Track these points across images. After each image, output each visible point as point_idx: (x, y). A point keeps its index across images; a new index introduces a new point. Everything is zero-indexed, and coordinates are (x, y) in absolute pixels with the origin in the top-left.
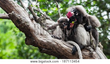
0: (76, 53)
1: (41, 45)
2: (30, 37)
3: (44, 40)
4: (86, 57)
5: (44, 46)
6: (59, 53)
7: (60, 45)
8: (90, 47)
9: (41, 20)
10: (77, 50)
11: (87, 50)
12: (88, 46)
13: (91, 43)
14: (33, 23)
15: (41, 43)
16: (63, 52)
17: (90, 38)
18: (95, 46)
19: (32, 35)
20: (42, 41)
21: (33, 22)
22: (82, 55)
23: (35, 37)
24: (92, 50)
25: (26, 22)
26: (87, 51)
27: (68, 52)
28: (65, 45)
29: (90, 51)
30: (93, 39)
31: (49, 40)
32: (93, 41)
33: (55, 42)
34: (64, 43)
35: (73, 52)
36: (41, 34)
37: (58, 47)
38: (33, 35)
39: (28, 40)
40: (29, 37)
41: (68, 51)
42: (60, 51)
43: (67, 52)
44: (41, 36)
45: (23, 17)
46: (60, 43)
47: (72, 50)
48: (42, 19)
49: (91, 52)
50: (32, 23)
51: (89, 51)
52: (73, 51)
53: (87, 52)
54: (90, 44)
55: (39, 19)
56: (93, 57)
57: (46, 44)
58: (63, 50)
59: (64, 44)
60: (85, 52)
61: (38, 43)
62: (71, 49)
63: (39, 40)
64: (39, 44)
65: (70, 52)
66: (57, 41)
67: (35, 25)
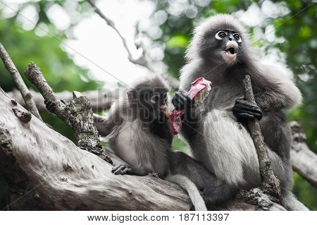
2: (21, 186)
3: (76, 186)
7: (141, 196)
8: (256, 190)
9: (74, 113)
11: (245, 201)
13: (261, 175)
14: (31, 132)
15: (63, 201)
19: (26, 175)
20: (69, 193)
21: (28, 128)
23: (38, 182)
24: (264, 198)
26: (247, 208)
28: (162, 193)
29: (256, 204)
30: (269, 156)
31: (96, 184)
32: (267, 164)
33: (120, 189)
34: (160, 188)
38: (29, 175)
40: (17, 184)
44: (63, 176)
46: (141, 191)
48: (76, 109)
49: (261, 207)
50: (26, 132)
51: (252, 204)
59: (157, 190)
61: (53, 203)
63: (55, 193)
64: (57, 205)
66: (129, 186)
67: (36, 136)
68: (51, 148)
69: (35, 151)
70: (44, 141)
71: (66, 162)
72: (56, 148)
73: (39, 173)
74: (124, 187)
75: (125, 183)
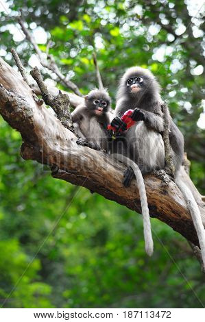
0: (133, 183)
1: (56, 161)
2: (33, 143)
3: (63, 149)
4: (153, 192)
6: (95, 181)
8: (163, 171)
9: (59, 103)
10: (134, 177)
11: (156, 177)
12: (158, 169)
13: (165, 162)
14: (42, 112)
15: (55, 157)
16: (104, 178)
17: (165, 152)
18: (174, 168)
19: (37, 138)
21: (41, 109)
22: (146, 189)
24: (167, 177)
25: (25, 109)
26: (156, 181)
28: (109, 163)
29: (162, 179)
30: (172, 153)
31: (74, 151)
32: (171, 157)
33: (87, 156)
34: (107, 159)
35: (125, 181)
36: (58, 138)
37: (92, 167)
38: (39, 137)
39: (26, 148)
40: (31, 142)
41: (115, 177)
42: (97, 176)
43: (113, 180)
44: (56, 142)
45: (20, 97)
46: (98, 160)
47: (124, 177)
48: (60, 101)
49: (164, 182)
50: (40, 112)
51: (160, 179)
52: (125, 179)
53: (155, 183)
54: (165, 164)
55: (54, 100)
56: (169, 193)
58: (104, 175)
59: (106, 161)
60: (151, 182)
62: (122, 174)
63: (51, 151)
65: (118, 181)
66: (92, 155)
67: (44, 115)
68: (51, 124)
69: (43, 124)
70: (48, 119)
71: (58, 134)
72: (53, 124)
73: (44, 137)
74: (89, 155)
75: (90, 154)
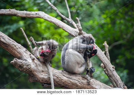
1: (43, 81)
2: (33, 77)
3: (45, 76)
4: (84, 85)
5: (45, 81)
7: (60, 78)
8: (87, 76)
20: (43, 78)
24: (89, 78)
27: (68, 83)
28: (65, 76)
33: (55, 76)
37: (58, 80)
42: (60, 83)
44: (42, 73)
45: (25, 60)
46: (60, 76)
49: (88, 80)
51: (86, 79)
53: (85, 81)
56: (91, 84)
57: (48, 80)
58: (63, 82)
60: (83, 81)
61: (39, 81)
63: (40, 78)
64: (41, 81)
65: (69, 83)
67: (36, 63)
68: (39, 66)
71: (42, 70)
74: (56, 76)
